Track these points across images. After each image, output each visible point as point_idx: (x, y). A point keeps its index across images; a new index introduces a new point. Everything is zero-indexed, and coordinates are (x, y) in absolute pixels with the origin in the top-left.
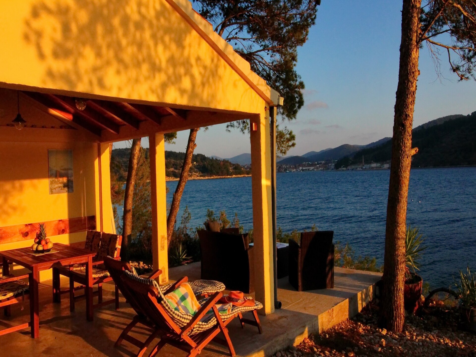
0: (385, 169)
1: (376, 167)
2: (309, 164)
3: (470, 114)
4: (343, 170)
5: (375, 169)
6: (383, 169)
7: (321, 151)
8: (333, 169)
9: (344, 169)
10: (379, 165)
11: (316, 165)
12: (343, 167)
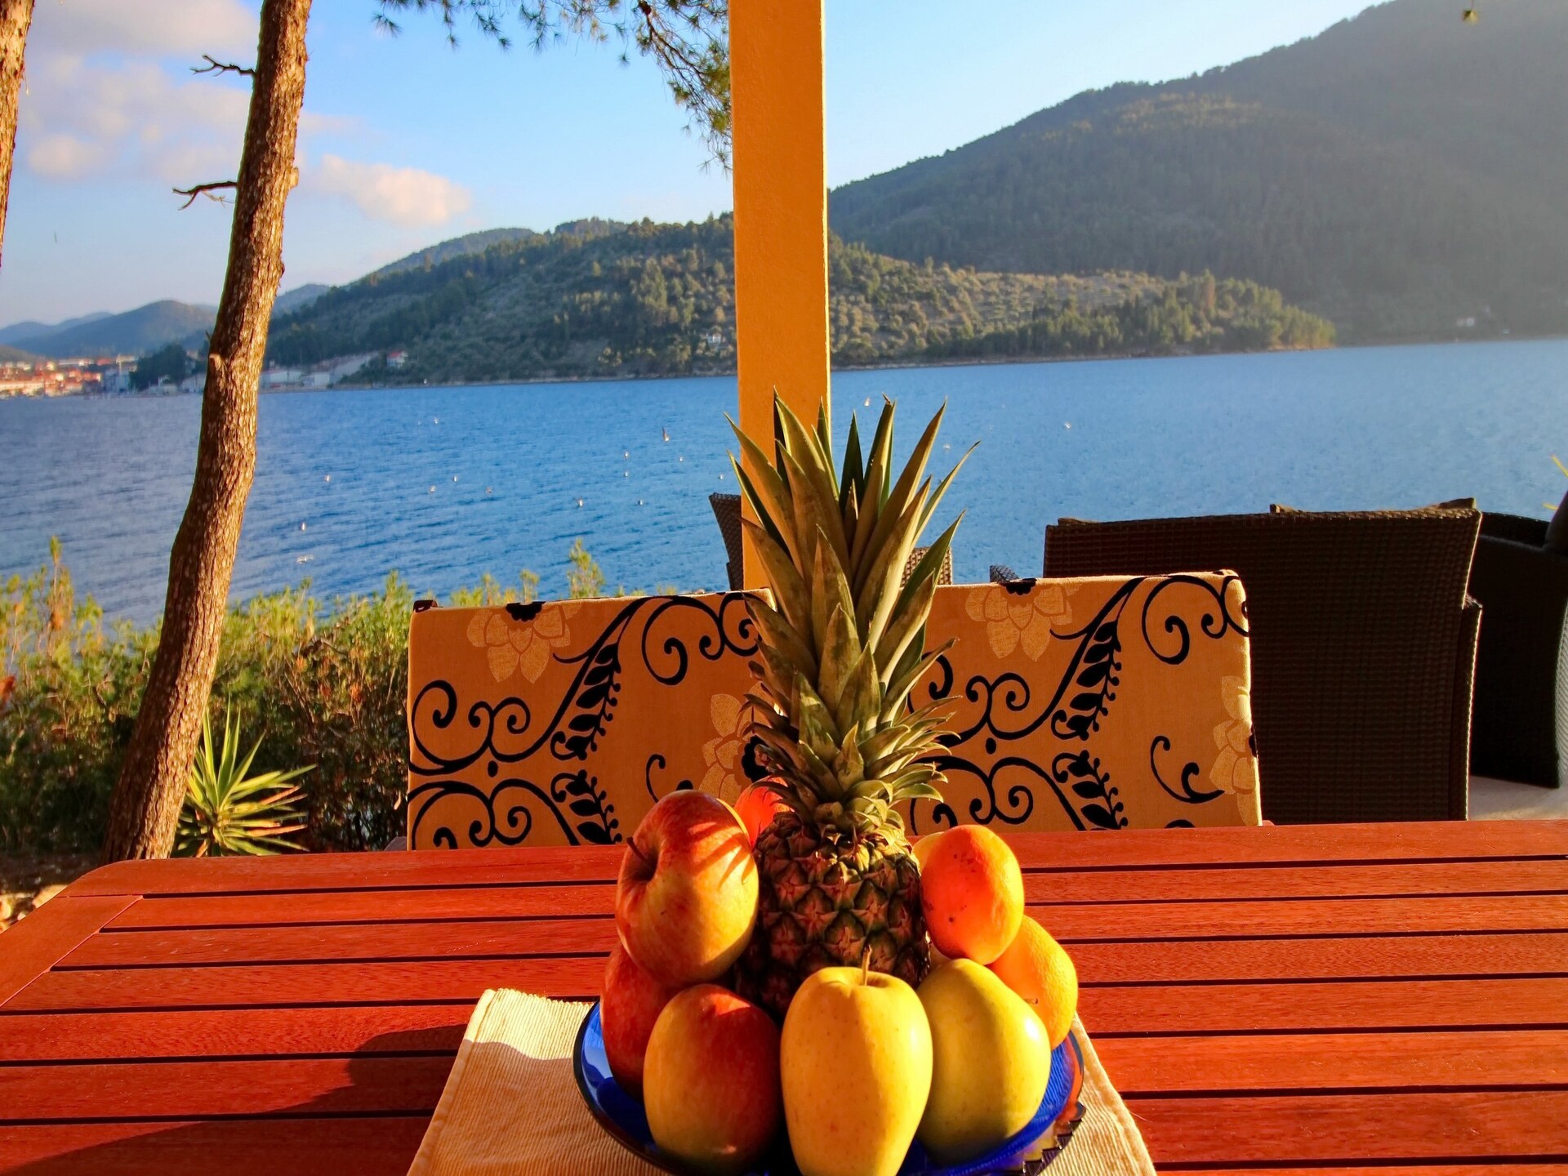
0: (317, 390)
1: (287, 384)
2: (21, 370)
3: (553, 231)
4: (166, 394)
5: (283, 388)
6: (310, 391)
7: (67, 322)
8: (122, 390)
9: (172, 388)
10: (295, 375)
11: (48, 373)
12: (166, 382)
